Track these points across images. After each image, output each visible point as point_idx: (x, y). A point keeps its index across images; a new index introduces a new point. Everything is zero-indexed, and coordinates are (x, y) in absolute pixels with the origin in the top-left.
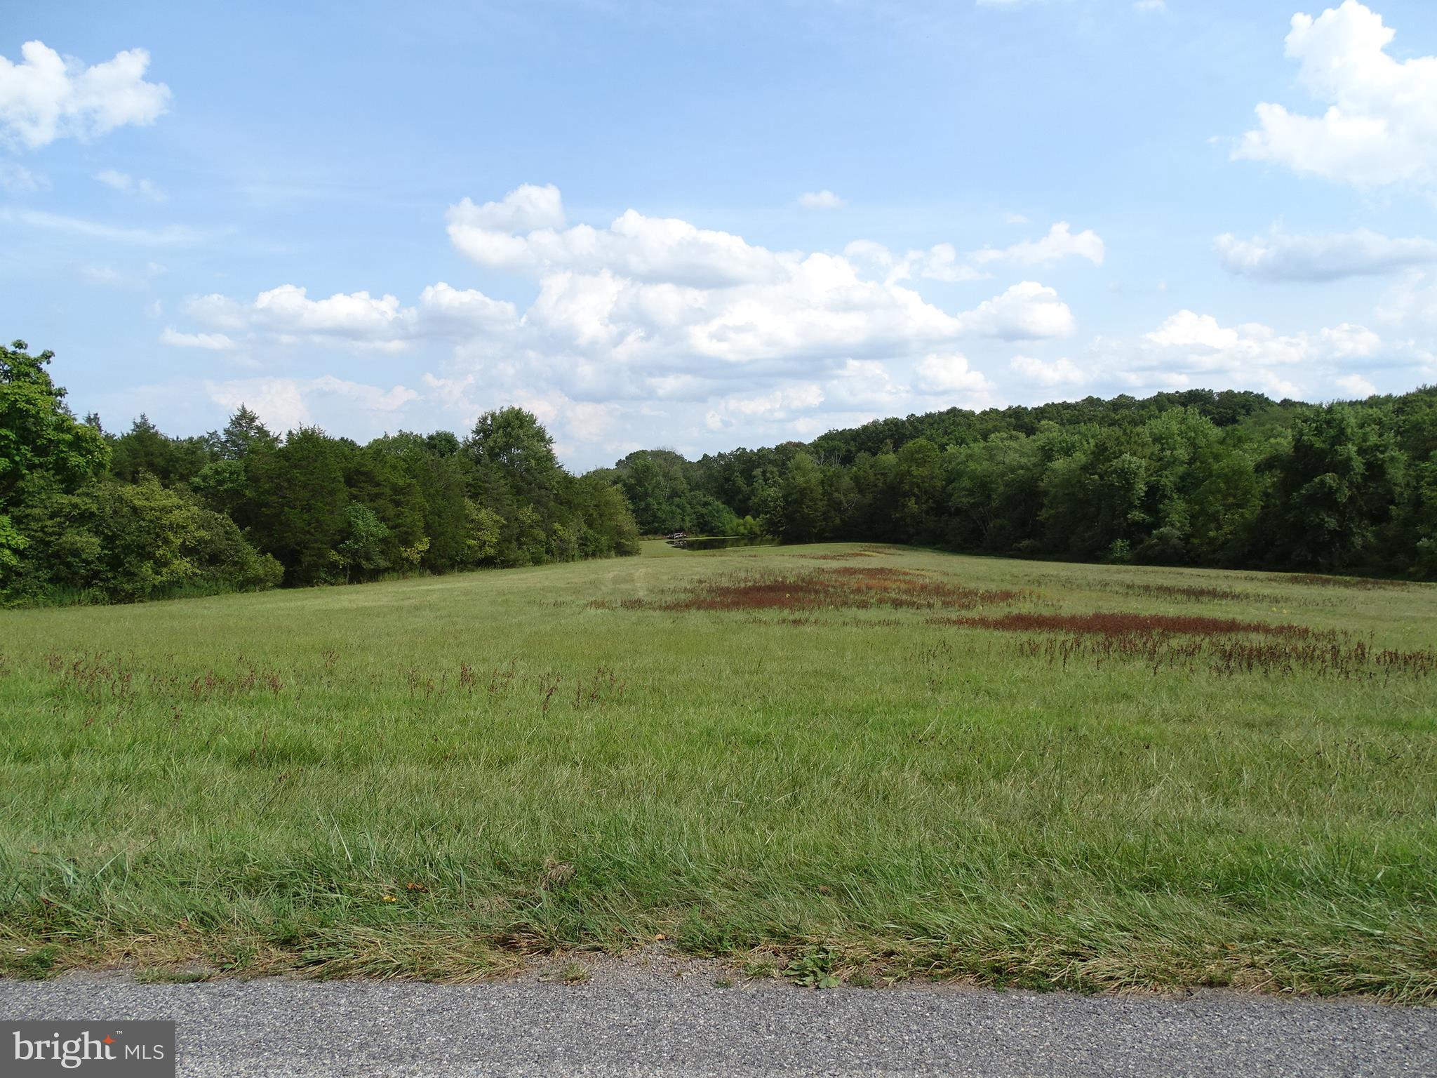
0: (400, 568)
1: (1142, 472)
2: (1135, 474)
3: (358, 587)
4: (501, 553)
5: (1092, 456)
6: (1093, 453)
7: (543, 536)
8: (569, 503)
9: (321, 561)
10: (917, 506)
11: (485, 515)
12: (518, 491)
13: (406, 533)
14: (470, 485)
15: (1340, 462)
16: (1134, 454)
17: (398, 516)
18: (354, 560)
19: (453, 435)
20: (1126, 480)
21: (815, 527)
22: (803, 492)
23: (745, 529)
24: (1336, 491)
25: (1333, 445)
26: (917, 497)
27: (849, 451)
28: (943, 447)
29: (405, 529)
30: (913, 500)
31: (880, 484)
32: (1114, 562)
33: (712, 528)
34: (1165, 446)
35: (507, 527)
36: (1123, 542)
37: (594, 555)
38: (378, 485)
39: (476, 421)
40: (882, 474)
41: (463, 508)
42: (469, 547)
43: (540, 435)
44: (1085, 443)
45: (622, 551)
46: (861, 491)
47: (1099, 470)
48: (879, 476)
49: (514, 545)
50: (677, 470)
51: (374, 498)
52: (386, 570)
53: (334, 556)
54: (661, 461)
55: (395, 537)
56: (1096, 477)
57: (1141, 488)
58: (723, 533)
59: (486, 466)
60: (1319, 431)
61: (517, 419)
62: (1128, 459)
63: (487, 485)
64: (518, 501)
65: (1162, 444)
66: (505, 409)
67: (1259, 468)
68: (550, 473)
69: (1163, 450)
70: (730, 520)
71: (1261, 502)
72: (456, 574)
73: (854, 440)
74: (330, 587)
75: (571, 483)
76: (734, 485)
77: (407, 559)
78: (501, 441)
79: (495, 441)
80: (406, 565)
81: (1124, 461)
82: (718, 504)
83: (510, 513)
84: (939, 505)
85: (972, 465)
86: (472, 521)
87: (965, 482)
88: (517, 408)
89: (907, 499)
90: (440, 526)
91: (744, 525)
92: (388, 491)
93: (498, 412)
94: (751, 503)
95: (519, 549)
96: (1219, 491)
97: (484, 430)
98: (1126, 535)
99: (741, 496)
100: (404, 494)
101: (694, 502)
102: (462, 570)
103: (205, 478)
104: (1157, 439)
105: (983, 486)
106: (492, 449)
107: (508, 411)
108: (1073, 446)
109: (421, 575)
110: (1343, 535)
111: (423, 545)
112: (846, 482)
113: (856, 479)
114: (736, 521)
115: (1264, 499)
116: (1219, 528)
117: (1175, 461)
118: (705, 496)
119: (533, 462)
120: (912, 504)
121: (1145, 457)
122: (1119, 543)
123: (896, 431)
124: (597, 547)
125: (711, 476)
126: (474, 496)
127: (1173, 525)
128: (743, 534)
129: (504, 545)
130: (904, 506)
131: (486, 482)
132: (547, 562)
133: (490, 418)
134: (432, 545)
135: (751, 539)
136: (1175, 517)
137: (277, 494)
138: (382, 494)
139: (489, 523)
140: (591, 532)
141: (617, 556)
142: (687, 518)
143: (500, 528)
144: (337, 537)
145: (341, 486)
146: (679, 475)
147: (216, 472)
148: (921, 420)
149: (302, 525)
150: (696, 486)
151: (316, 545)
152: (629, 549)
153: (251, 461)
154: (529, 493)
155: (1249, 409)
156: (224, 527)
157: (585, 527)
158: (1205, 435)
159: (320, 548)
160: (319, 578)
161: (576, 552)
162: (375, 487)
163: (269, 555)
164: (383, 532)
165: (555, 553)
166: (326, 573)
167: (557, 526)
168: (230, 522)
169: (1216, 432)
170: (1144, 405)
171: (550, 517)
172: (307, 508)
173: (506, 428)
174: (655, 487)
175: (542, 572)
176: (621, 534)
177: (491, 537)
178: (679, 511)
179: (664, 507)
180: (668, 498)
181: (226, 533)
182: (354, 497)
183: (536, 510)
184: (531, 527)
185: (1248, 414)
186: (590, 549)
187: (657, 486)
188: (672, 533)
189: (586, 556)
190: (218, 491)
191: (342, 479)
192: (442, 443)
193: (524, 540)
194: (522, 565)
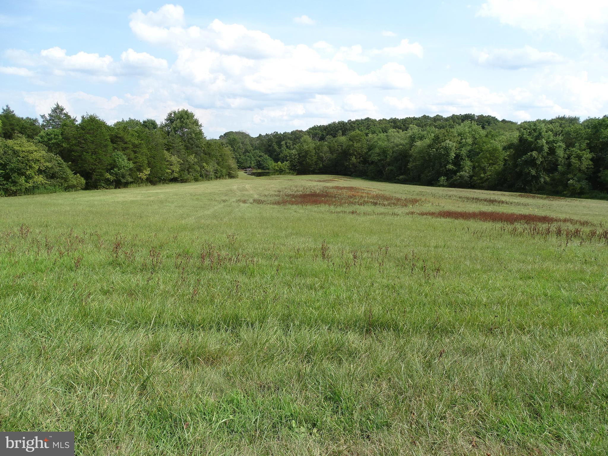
0: (137, 182)
1: (454, 148)
2: (451, 149)
3: (118, 190)
4: (181, 176)
5: (432, 141)
6: (433, 139)
7: (199, 169)
8: (209, 154)
9: (102, 178)
10: (355, 160)
11: (173, 159)
12: (187, 148)
13: (140, 166)
14: (166, 144)
15: (539, 147)
16: (450, 140)
17: (136, 158)
18: (116, 178)
19: (155, 121)
20: (447, 151)
21: (311, 168)
22: (307, 152)
23: (278, 167)
24: (536, 159)
25: (536, 140)
26: (356, 156)
27: (323, 135)
28: (367, 135)
29: (139, 164)
30: (354, 157)
31: (340, 150)
32: (439, 186)
34: (463, 137)
35: (183, 164)
36: (444, 178)
37: (219, 178)
38: (126, 143)
39: (167, 115)
40: (341, 145)
41: (164, 155)
42: (167, 173)
43: (196, 123)
44: (429, 135)
45: (230, 176)
46: (332, 153)
47: (435, 147)
48: (339, 146)
49: (186, 172)
50: (247, 141)
51: (124, 149)
52: (131, 183)
53: (108, 176)
55: (135, 168)
56: (435, 150)
57: (453, 155)
58: (268, 169)
59: (173, 136)
60: (530, 134)
61: (186, 115)
62: (448, 142)
63: (174, 145)
64: (187, 152)
65: (462, 137)
66: (180, 110)
67: (505, 148)
68: (201, 140)
69: (462, 139)
70: (271, 164)
71: (503, 163)
72: (161, 185)
73: (325, 130)
74: (106, 190)
75: (210, 145)
76: (273, 148)
77: (140, 178)
78: (179, 125)
79: (176, 125)
80: (140, 181)
81: (446, 143)
82: (266, 156)
83: (184, 158)
84: (365, 160)
85: (380, 143)
86: (168, 161)
87: (377, 150)
88: (186, 110)
89: (351, 157)
90: (154, 163)
91: (277, 166)
92: (131, 146)
93: (177, 111)
94: (280, 156)
95: (188, 174)
96: (487, 157)
97: (171, 119)
98: (445, 175)
99: (276, 153)
100: (138, 148)
101: (255, 155)
102: (163, 183)
103: (42, 137)
104: (460, 134)
105: (384, 152)
106: (174, 128)
107: (181, 111)
108: (424, 136)
109: (146, 185)
110: (537, 178)
111: (147, 171)
112: (326, 149)
113: (329, 147)
114: (274, 164)
115: (504, 161)
116: (485, 173)
117: (466, 144)
118: (260, 153)
119: (194, 135)
120: (354, 159)
121: (455, 142)
122: (442, 178)
123: (343, 127)
124: (221, 174)
125: (263, 144)
126: (168, 150)
127: (466, 171)
128: (277, 170)
129: (182, 172)
130: (350, 159)
131: (173, 143)
132: (200, 181)
133: (173, 114)
134: (151, 171)
135: (281, 172)
136: (467, 168)
137: (79, 146)
138: (128, 147)
139: (175, 162)
140: (219, 167)
141: (229, 178)
142: (253, 162)
143: (180, 164)
144: (109, 167)
145: (110, 143)
146: (248, 143)
147: (47, 134)
148: (354, 122)
149: (92, 161)
150: (256, 148)
151: (99, 170)
152: (233, 175)
153: (65, 129)
154: (192, 149)
155: (489, 123)
156: (57, 161)
157: (216, 166)
158: (479, 133)
159: (101, 172)
160: (101, 185)
161: (213, 176)
162: (124, 144)
163: (78, 174)
164: (131, 165)
165: (204, 176)
166: (104, 183)
167: (205, 164)
168: (60, 159)
169: (483, 132)
170: (447, 120)
171: (201, 160)
172: (95, 153)
173: (181, 119)
174: (238, 148)
175: (202, 185)
176: (230, 169)
177: (176, 168)
178: (249, 159)
179: (242, 157)
180: (244, 153)
181: (58, 163)
182: (116, 148)
183: (195, 157)
184: (193, 164)
185: (489, 125)
186: (219, 175)
187: (239, 147)
188: (246, 168)
189: (217, 178)
190: (49, 143)
191: (110, 140)
192: (150, 125)
193: (190, 170)
194: (190, 182)
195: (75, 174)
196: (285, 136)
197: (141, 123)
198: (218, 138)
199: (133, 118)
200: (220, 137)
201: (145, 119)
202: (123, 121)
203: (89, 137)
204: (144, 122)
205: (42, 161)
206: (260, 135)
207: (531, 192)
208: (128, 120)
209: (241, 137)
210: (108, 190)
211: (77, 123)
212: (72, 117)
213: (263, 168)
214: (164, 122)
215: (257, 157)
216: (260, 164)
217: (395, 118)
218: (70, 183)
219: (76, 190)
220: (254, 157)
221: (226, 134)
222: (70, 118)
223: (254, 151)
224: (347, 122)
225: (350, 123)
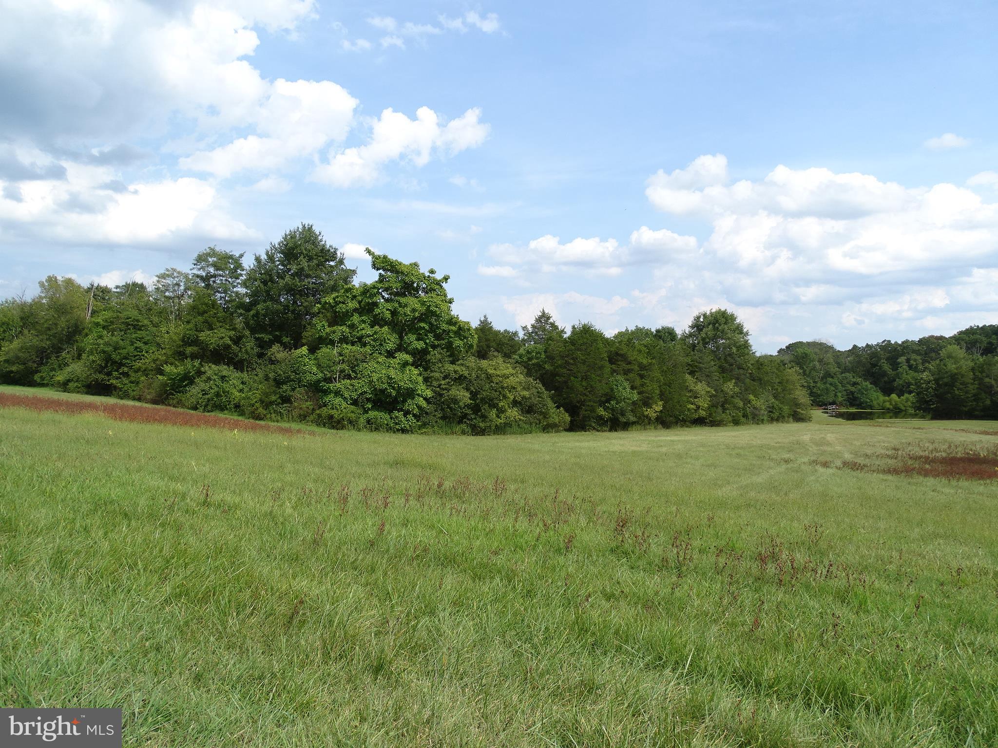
0: (643, 422)
3: (614, 434)
4: (711, 414)
7: (741, 404)
8: (760, 380)
9: (593, 415)
11: (700, 387)
12: (723, 370)
13: (648, 398)
14: (689, 365)
17: (642, 385)
18: (612, 415)
19: (673, 329)
22: (954, 377)
23: (890, 404)
29: (647, 395)
33: (861, 403)
35: (715, 396)
37: (777, 420)
38: (630, 363)
39: (692, 319)
41: (685, 381)
42: (689, 410)
43: (739, 329)
45: (798, 418)
49: (720, 409)
50: (829, 358)
51: (626, 372)
52: (634, 423)
53: (601, 411)
55: (641, 400)
58: (871, 407)
59: (700, 351)
61: (723, 317)
63: (701, 365)
64: (723, 377)
66: (714, 311)
68: (747, 357)
70: (877, 397)
72: (679, 429)
74: (597, 433)
75: (762, 365)
76: (880, 369)
77: (647, 416)
78: (711, 334)
79: (706, 334)
80: (646, 421)
82: (867, 384)
83: (717, 386)
86: (691, 391)
88: (723, 309)
90: (670, 393)
91: (890, 401)
92: (636, 368)
93: (708, 313)
94: (895, 384)
95: (723, 412)
97: (698, 326)
99: (886, 379)
100: (646, 370)
101: (845, 382)
102: (682, 426)
103: (521, 356)
106: (703, 339)
107: (716, 312)
109: (655, 428)
111: (658, 407)
114: (882, 398)
118: (854, 377)
119: (734, 349)
124: (780, 414)
125: (859, 362)
126: (692, 373)
128: (889, 409)
129: (713, 410)
131: (700, 363)
132: (744, 424)
133: (702, 317)
134: (664, 407)
135: (897, 412)
137: (566, 368)
138: (632, 370)
139: (703, 393)
140: (777, 402)
141: (794, 421)
142: (839, 394)
143: (711, 397)
144: (603, 399)
145: (607, 364)
146: (831, 360)
147: (528, 352)
149: (581, 389)
150: (846, 370)
151: (589, 403)
152: (802, 417)
153: (549, 345)
154: (730, 372)
156: (537, 388)
159: (592, 406)
160: (591, 426)
161: (765, 418)
162: (627, 364)
163: (562, 409)
164: (635, 397)
165: (749, 417)
166: (595, 422)
167: (751, 397)
168: (541, 385)
171: (746, 390)
173: (714, 324)
174: (812, 369)
175: (746, 432)
176: (797, 405)
177: (704, 403)
178: (833, 388)
179: (819, 385)
180: (822, 378)
182: (614, 371)
183: (736, 384)
184: (732, 397)
186: (776, 414)
187: (814, 368)
188: (826, 405)
189: (772, 420)
190: (529, 365)
191: (607, 359)
192: (666, 334)
193: (727, 406)
194: (725, 425)
195: (558, 407)
196: (906, 347)
197: (652, 333)
198: (775, 353)
199: (641, 326)
200: (779, 352)
201: (659, 327)
202: (627, 330)
204: (658, 331)
205: (519, 389)
206: (855, 347)
208: (634, 328)
209: (817, 350)
210: (600, 433)
211: (565, 336)
212: (560, 328)
213: (860, 405)
214: (688, 330)
215: (848, 386)
216: (855, 399)
218: (551, 421)
219: (557, 432)
220: (842, 386)
221: (789, 347)
222: (558, 328)
223: (843, 375)
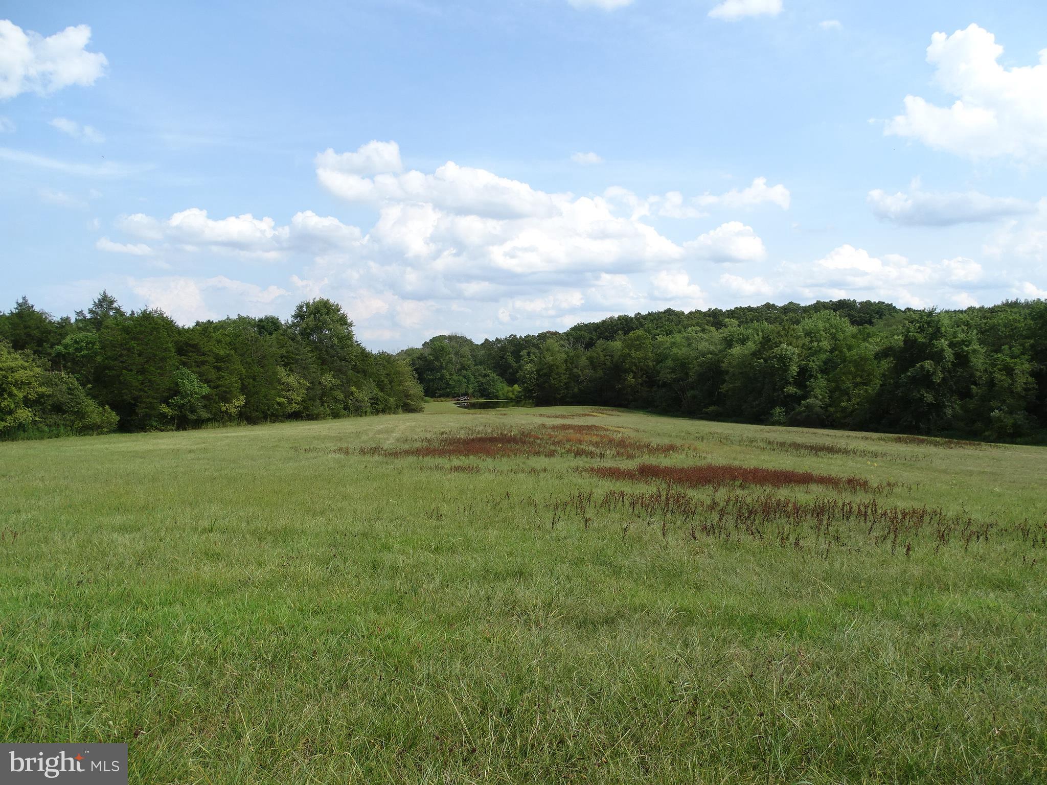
0: (220, 419)
1: (795, 358)
2: (790, 359)
3: (182, 433)
4: (306, 408)
5: (759, 345)
6: (761, 343)
7: (341, 396)
8: (364, 372)
9: (153, 412)
10: (634, 380)
11: (292, 380)
12: (324, 362)
13: (225, 392)
14: (284, 356)
15: (936, 352)
16: (790, 344)
17: (218, 379)
18: (181, 412)
19: (278, 319)
20: (784, 363)
21: (559, 394)
22: (551, 367)
23: (513, 394)
24: (932, 374)
25: (931, 340)
26: (635, 373)
27: (591, 339)
28: (654, 338)
29: (224, 389)
30: (631, 375)
31: (608, 363)
32: (773, 424)
33: (489, 394)
34: (814, 339)
35: (312, 389)
36: (781, 409)
37: (383, 411)
38: (205, 355)
39: (295, 308)
40: (610, 356)
41: (275, 373)
42: (279, 404)
43: (342, 320)
44: (756, 335)
45: (408, 409)
46: (594, 368)
47: (764, 356)
48: (608, 357)
49: (318, 402)
50: (466, 350)
51: (198, 364)
52: (208, 420)
53: (164, 409)
54: (453, 343)
55: (216, 395)
56: (762, 361)
57: (794, 369)
58: (497, 397)
59: (299, 342)
60: (921, 330)
61: (325, 307)
62: (785, 347)
63: (297, 357)
64: (322, 369)
65: (812, 337)
66: (317, 300)
67: (879, 356)
68: (350, 349)
69: (811, 342)
70: (502, 388)
71: (880, 382)
72: (268, 424)
73: (596, 331)
76: (506, 361)
77: (226, 412)
78: (312, 324)
79: (308, 324)
80: (225, 417)
81: (782, 349)
82: (495, 376)
83: (314, 378)
84: (651, 379)
85: (675, 350)
86: (283, 383)
87: (669, 363)
88: (326, 299)
89: (627, 374)
90: (254, 387)
91: (513, 391)
92: (211, 359)
93: (311, 302)
94: (518, 375)
95: (322, 405)
96: (850, 373)
97: (301, 316)
98: (783, 404)
99: (511, 371)
100: (224, 362)
101: (477, 374)
102: (273, 422)
103: (66, 347)
104: (808, 334)
105: (683, 365)
106: (304, 330)
107: (319, 301)
108: (748, 338)
109: (238, 425)
110: (938, 407)
111: (240, 401)
112: (583, 361)
113: (591, 359)
114: (506, 388)
115: (883, 379)
116: (849, 400)
117: (820, 350)
118: (485, 370)
119: (337, 341)
120: (630, 378)
121: (798, 347)
122: (778, 409)
123: (626, 325)
124: (386, 405)
125: (491, 355)
126: (286, 365)
127: (816, 397)
128: (511, 398)
129: (309, 403)
130: (626, 380)
131: (297, 354)
132: (344, 416)
133: (305, 306)
134: (247, 402)
135: (517, 402)
136: (818, 391)
138: (206, 361)
139: (297, 385)
140: (383, 394)
141: (404, 412)
142: (471, 386)
143: (306, 389)
144: (166, 394)
145: (173, 355)
146: (467, 354)
148: (645, 317)
149: (137, 384)
150: (479, 362)
151: (148, 400)
152: (414, 407)
154: (331, 363)
155: (882, 314)
156: (68, 384)
157: (376, 391)
158: (843, 332)
159: (151, 403)
160: (151, 425)
161: (369, 410)
162: (201, 355)
163: (106, 407)
164: (205, 391)
165: (352, 409)
166: (157, 422)
167: (354, 389)
169: (851, 329)
170: (806, 310)
171: (348, 382)
172: (142, 371)
173: (316, 314)
174: (448, 362)
176: (407, 396)
177: (298, 396)
178: (465, 380)
179: (454, 377)
181: (69, 389)
182: (184, 363)
183: (336, 376)
184: (331, 389)
185: (881, 318)
186: (381, 407)
187: (450, 361)
188: (459, 396)
189: (377, 411)
191: (174, 350)
192: (270, 324)
193: (325, 399)
194: (324, 418)
195: (101, 406)
196: (527, 341)
201: (263, 316)
203: (135, 345)
204: (261, 320)
206: (487, 340)
207: (928, 433)
213: (488, 396)
216: (484, 389)
217: (716, 309)
218: (88, 421)
220: (474, 378)
223: (476, 367)
224: (633, 316)
225: (639, 318)
